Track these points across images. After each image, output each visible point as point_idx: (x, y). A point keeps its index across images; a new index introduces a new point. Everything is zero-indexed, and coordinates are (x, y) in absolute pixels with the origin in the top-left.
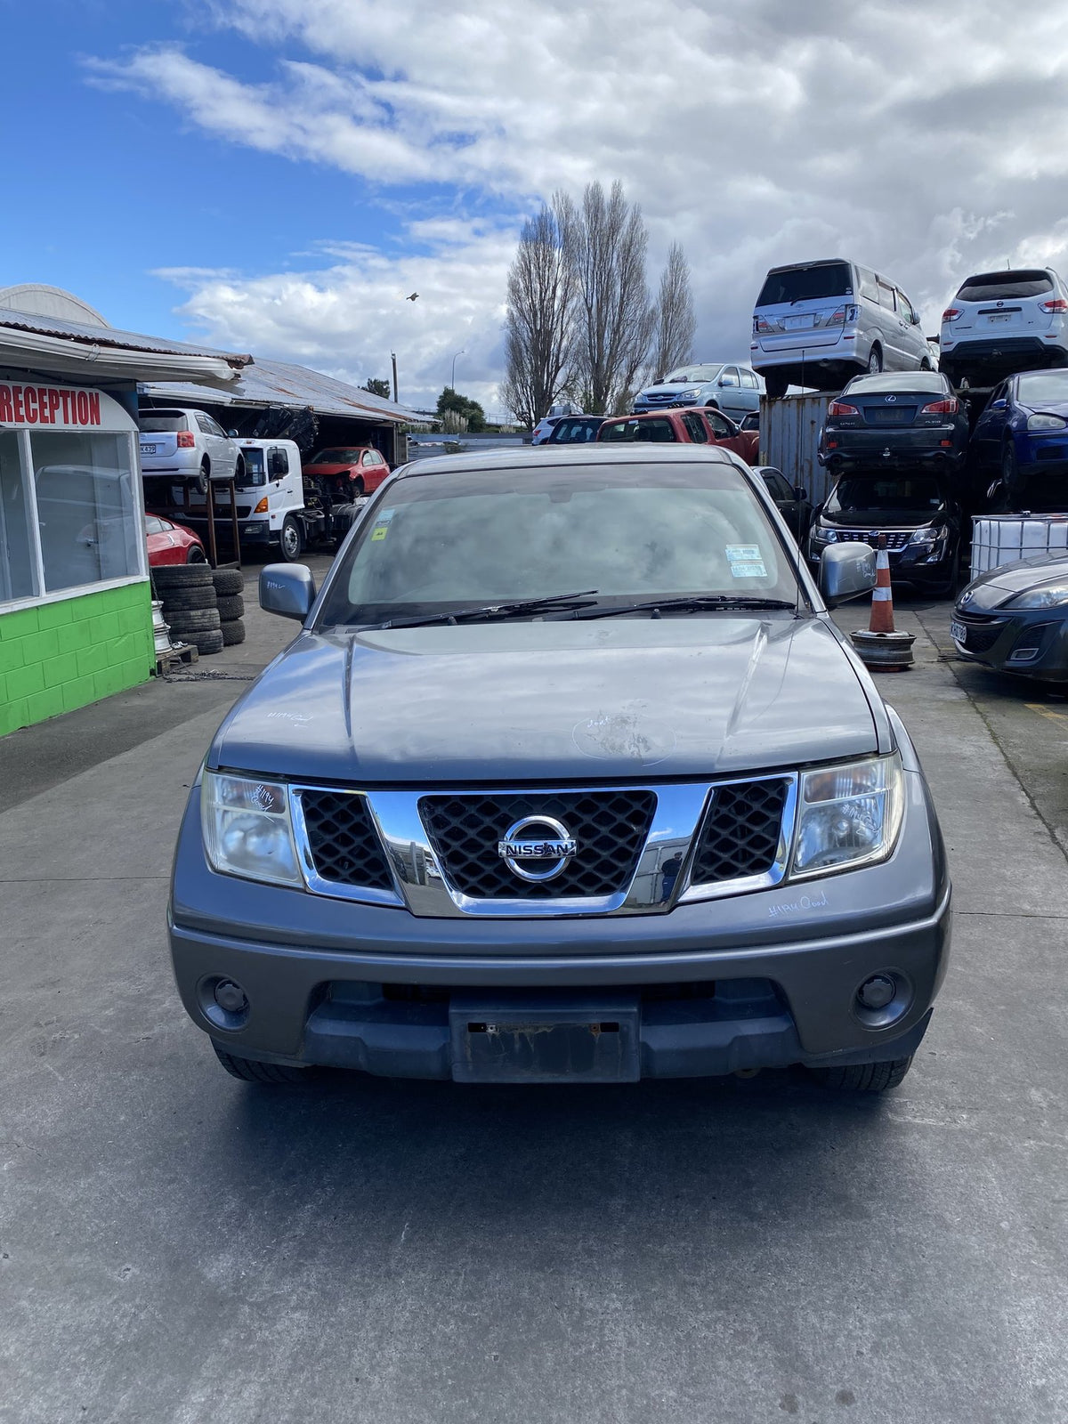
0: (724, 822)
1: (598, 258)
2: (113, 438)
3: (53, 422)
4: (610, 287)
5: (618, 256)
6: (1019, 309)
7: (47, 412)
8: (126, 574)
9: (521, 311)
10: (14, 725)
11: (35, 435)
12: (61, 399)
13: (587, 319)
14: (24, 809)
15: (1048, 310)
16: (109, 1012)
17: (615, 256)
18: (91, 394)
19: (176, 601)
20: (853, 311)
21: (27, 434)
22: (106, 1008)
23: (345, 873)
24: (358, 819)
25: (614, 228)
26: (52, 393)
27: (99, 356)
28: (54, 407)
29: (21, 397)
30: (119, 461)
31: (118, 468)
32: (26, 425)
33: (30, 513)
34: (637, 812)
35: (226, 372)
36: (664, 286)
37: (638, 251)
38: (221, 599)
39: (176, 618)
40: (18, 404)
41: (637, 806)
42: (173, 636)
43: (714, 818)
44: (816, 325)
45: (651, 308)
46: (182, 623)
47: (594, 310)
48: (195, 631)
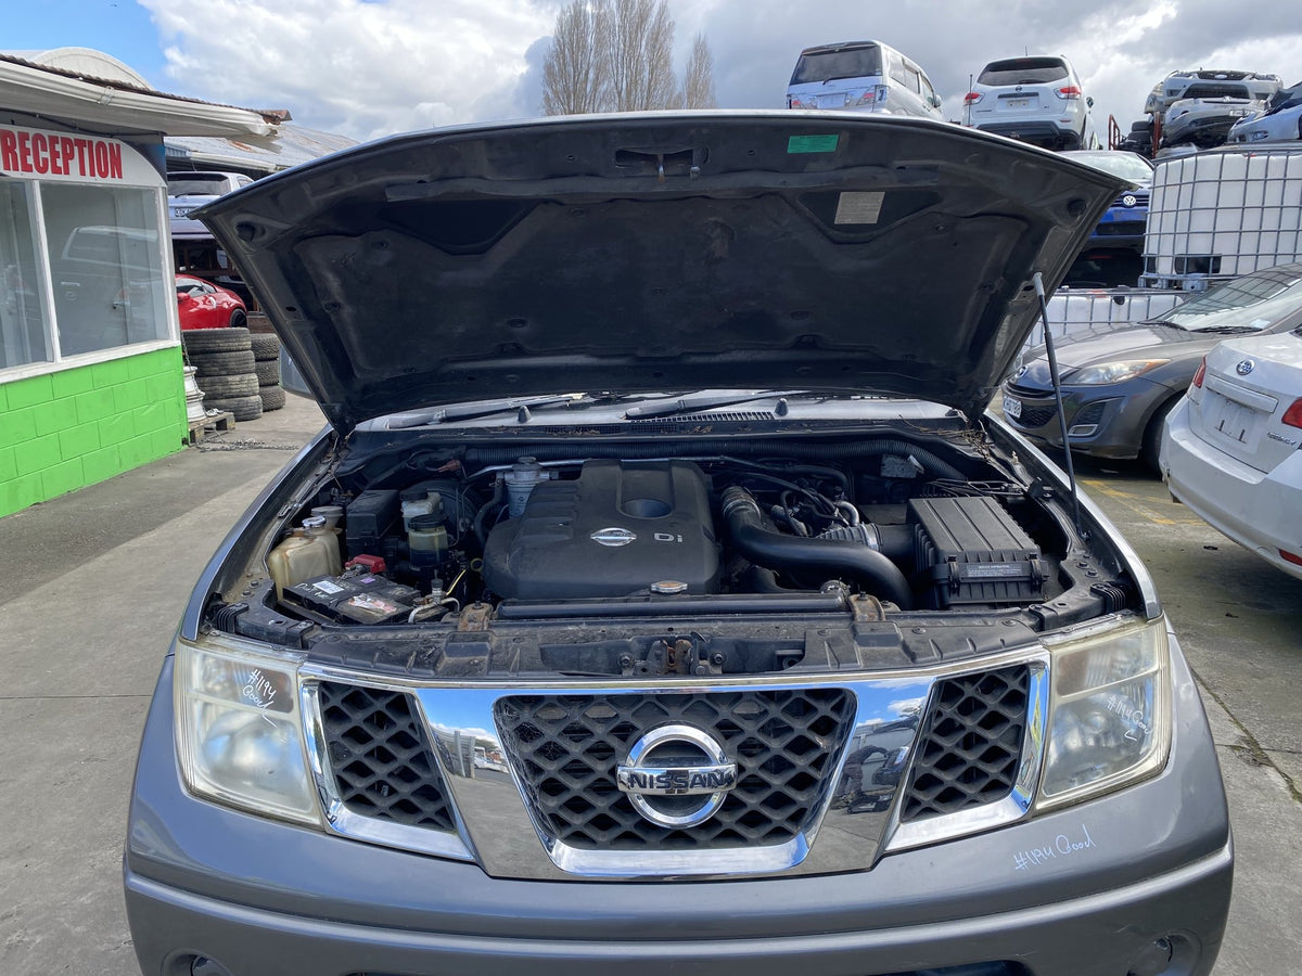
0: (947, 728)
1: (628, 44)
2: (137, 193)
3: (67, 172)
4: (639, 72)
5: (646, 45)
6: (1036, 94)
7: (60, 163)
8: (154, 337)
9: (556, 93)
10: (25, 501)
11: (47, 188)
12: (76, 149)
13: (617, 101)
14: (24, 604)
15: (1063, 96)
16: (85, 899)
17: (644, 43)
18: (111, 145)
19: (214, 366)
20: (882, 92)
21: (37, 186)
22: (82, 892)
23: (384, 803)
24: (402, 724)
25: (643, 18)
26: (66, 141)
27: (114, 100)
28: (68, 157)
29: (29, 144)
30: (147, 220)
31: (145, 228)
32: (35, 174)
33: (42, 272)
34: (825, 719)
35: (261, 127)
36: (689, 72)
37: (665, 40)
38: (260, 363)
39: (213, 384)
40: (25, 152)
41: (824, 709)
42: (208, 402)
43: (935, 725)
44: (846, 104)
45: (677, 93)
46: (220, 388)
47: (623, 94)
48: (233, 397)
